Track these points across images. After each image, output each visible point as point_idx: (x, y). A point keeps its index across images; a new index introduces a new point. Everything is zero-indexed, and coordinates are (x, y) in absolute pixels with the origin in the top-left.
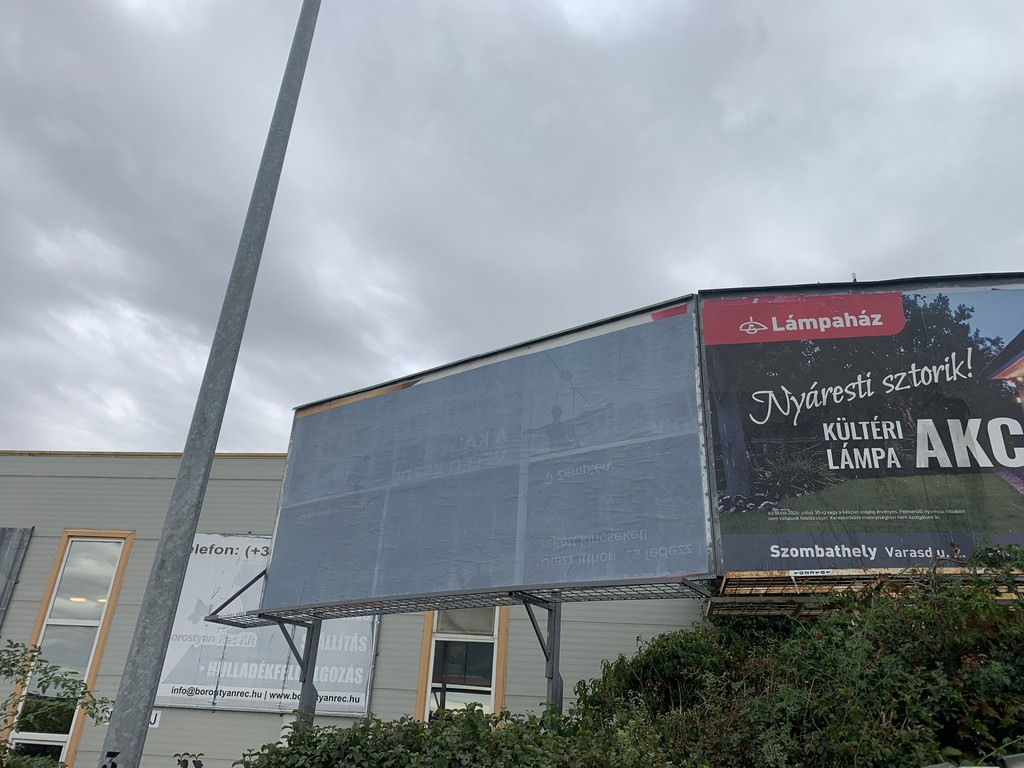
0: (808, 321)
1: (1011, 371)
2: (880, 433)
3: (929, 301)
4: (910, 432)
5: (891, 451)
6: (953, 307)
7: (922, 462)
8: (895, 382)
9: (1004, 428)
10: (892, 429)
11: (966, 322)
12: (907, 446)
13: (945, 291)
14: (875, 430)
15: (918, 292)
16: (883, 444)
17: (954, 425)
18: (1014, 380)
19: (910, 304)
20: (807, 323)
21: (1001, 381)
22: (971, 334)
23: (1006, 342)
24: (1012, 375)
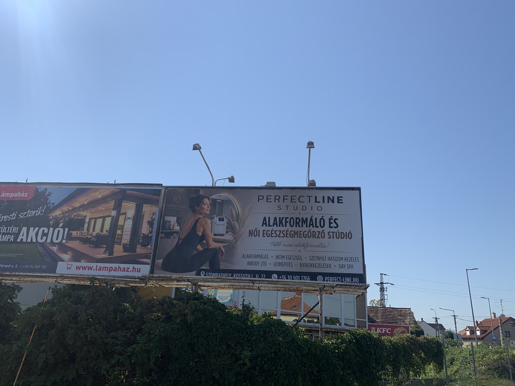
0: (7, 194)
1: (53, 213)
2: (12, 231)
3: (42, 190)
4: (20, 231)
5: (13, 236)
6: (47, 192)
7: (19, 240)
8: (22, 215)
9: (44, 230)
10: (15, 230)
11: (49, 197)
12: (17, 235)
14: (11, 229)
15: (41, 186)
16: (11, 234)
17: (32, 229)
18: (52, 216)
19: (37, 190)
20: (8, 194)
21: (49, 216)
22: (48, 201)
23: (56, 204)
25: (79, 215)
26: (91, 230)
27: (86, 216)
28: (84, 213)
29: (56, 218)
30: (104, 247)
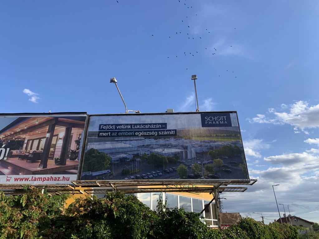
25: (19, 138)
26: (29, 149)
27: (25, 139)
28: (23, 136)
30: (39, 162)
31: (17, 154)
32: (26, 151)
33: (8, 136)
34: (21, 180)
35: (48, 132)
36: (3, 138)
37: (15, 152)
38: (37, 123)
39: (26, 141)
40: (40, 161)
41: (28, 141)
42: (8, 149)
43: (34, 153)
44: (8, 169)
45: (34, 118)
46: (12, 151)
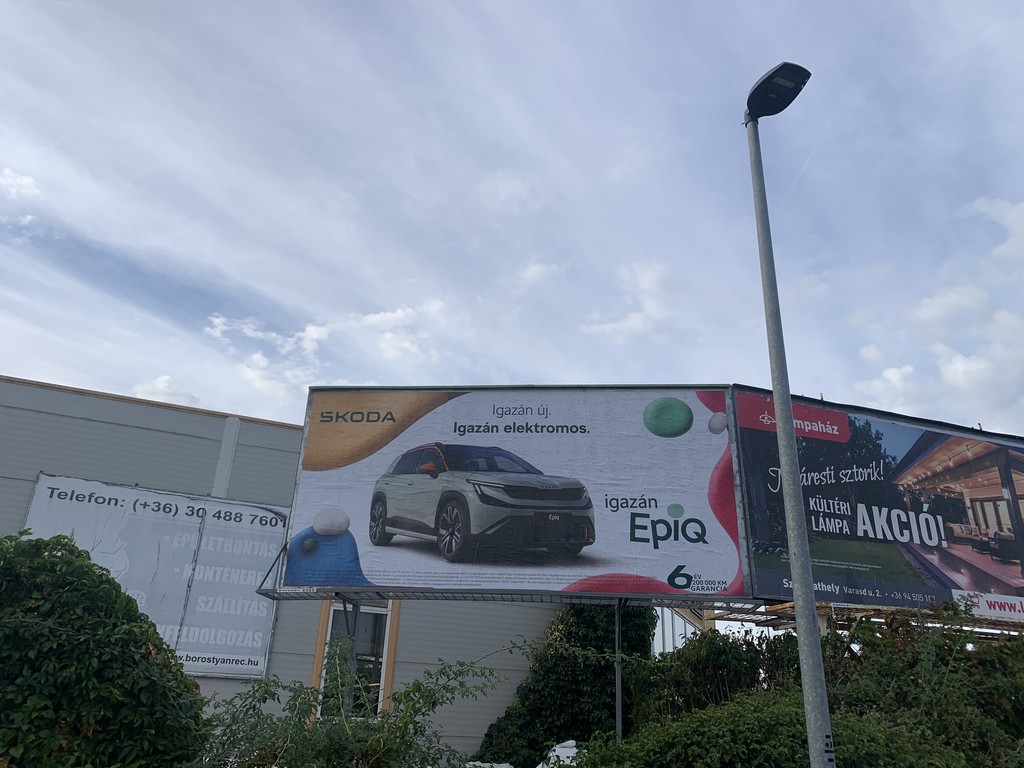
1: (902, 479)
2: (839, 510)
3: (862, 423)
4: (854, 511)
5: (845, 522)
6: (874, 431)
7: (860, 533)
8: (846, 476)
9: (899, 516)
10: (844, 508)
11: (879, 442)
12: (852, 520)
13: (871, 419)
14: (837, 507)
15: (857, 416)
16: (841, 517)
17: (875, 509)
18: (902, 485)
19: (852, 423)
20: (798, 423)
21: (896, 485)
22: (882, 451)
23: (899, 460)
24: (902, 482)
25: (948, 490)
26: (983, 527)
27: (962, 494)
28: (957, 487)
29: (909, 490)
30: (1015, 564)
31: (964, 535)
32: (979, 530)
33: (923, 480)
34: (1002, 606)
35: (1004, 485)
36: (915, 484)
37: (956, 528)
38: (970, 454)
39: (968, 504)
40: (1018, 561)
41: (972, 501)
42: (940, 518)
43: (997, 538)
44: (962, 574)
45: (960, 441)
46: (952, 525)
